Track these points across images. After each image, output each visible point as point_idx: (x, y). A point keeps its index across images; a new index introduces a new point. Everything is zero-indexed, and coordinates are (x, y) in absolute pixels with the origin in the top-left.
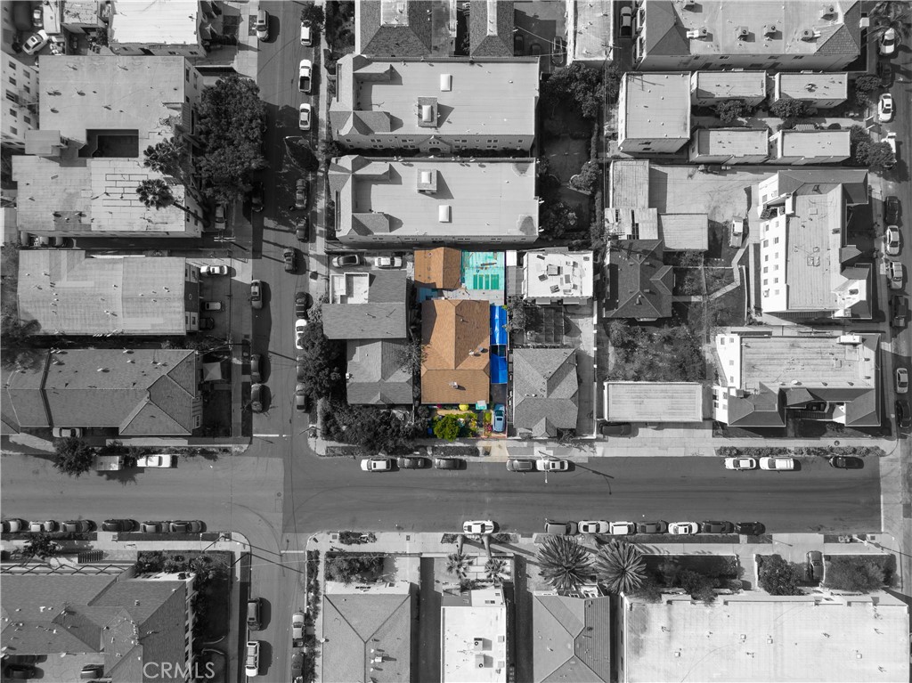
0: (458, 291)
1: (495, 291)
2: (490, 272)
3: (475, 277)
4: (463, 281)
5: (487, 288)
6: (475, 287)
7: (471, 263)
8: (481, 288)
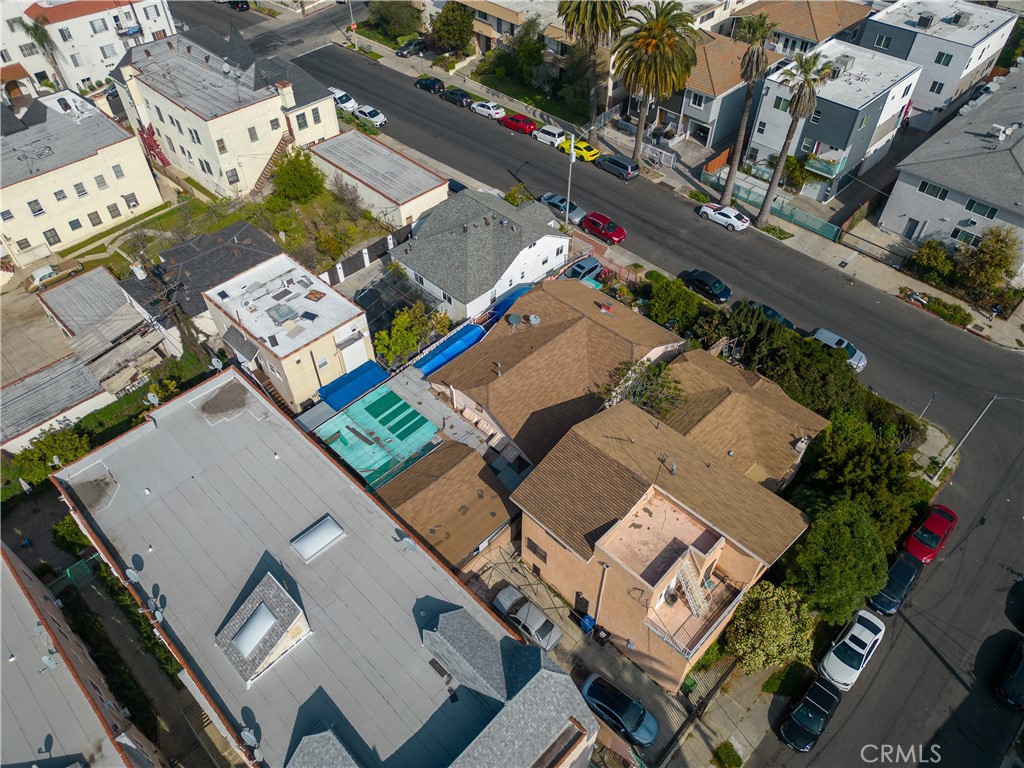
0: (455, 438)
1: (400, 393)
2: (373, 423)
3: (402, 437)
4: (429, 446)
5: (406, 406)
6: (423, 421)
7: (384, 461)
8: (415, 413)
